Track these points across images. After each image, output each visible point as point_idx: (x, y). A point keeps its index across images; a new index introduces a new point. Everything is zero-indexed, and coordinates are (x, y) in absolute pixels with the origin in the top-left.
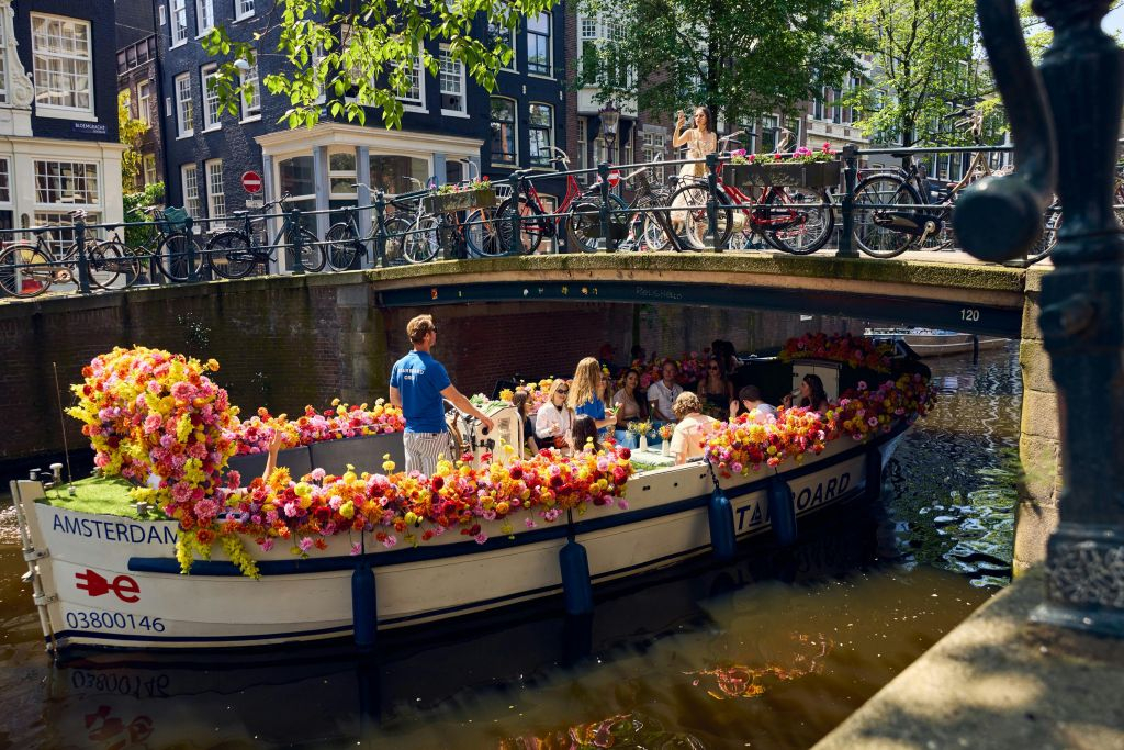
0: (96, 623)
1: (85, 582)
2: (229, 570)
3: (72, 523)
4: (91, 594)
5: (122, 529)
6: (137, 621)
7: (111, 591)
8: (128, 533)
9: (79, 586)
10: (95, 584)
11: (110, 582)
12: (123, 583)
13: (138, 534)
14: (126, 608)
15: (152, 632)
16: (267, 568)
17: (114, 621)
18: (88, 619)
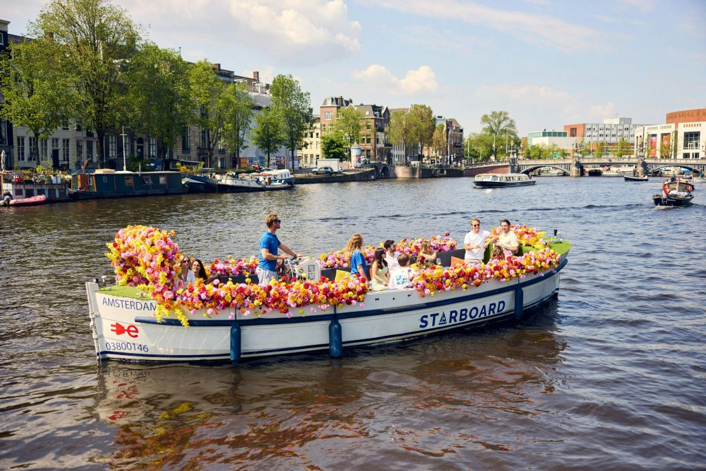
0: (119, 348)
1: (115, 328)
2: (177, 323)
3: (111, 301)
4: (117, 334)
5: (132, 304)
6: (137, 347)
7: (126, 333)
8: (135, 306)
9: (112, 330)
10: (119, 329)
11: (126, 328)
12: (132, 329)
13: (139, 306)
14: (132, 340)
15: (143, 352)
16: (192, 323)
17: (126, 346)
18: (116, 346)
